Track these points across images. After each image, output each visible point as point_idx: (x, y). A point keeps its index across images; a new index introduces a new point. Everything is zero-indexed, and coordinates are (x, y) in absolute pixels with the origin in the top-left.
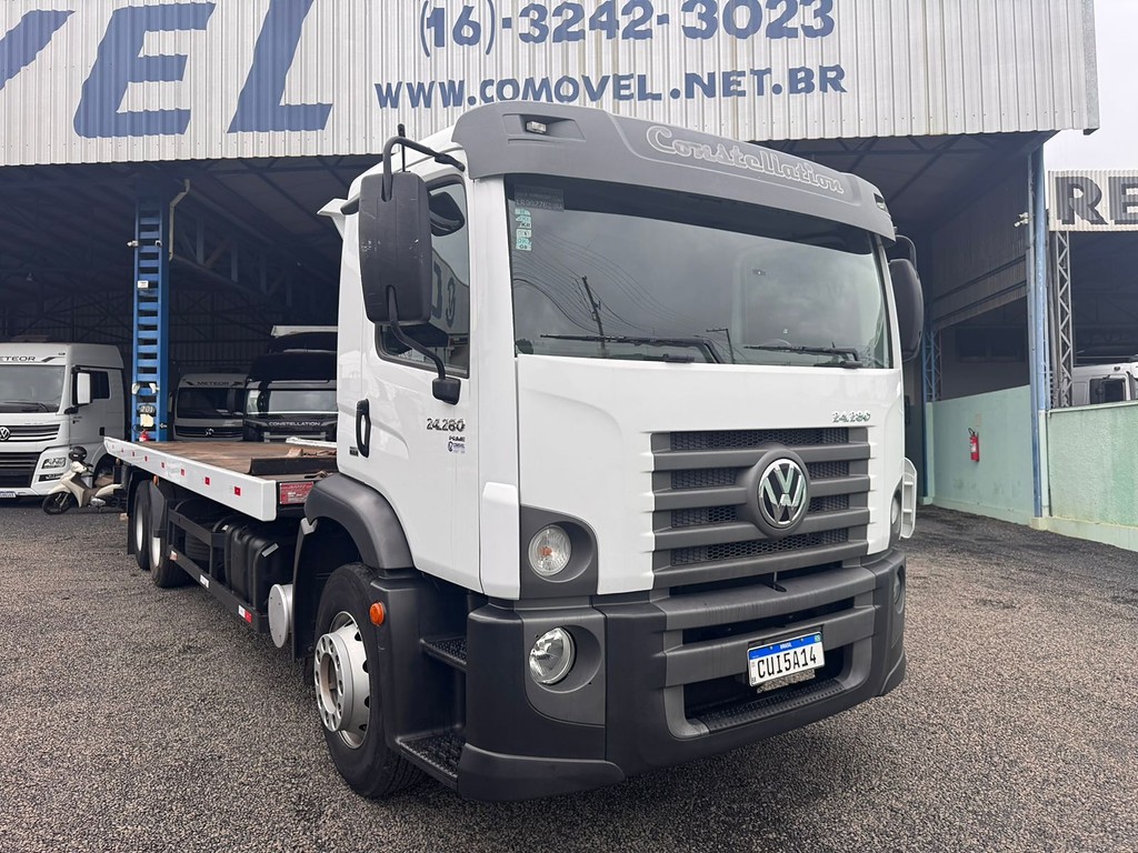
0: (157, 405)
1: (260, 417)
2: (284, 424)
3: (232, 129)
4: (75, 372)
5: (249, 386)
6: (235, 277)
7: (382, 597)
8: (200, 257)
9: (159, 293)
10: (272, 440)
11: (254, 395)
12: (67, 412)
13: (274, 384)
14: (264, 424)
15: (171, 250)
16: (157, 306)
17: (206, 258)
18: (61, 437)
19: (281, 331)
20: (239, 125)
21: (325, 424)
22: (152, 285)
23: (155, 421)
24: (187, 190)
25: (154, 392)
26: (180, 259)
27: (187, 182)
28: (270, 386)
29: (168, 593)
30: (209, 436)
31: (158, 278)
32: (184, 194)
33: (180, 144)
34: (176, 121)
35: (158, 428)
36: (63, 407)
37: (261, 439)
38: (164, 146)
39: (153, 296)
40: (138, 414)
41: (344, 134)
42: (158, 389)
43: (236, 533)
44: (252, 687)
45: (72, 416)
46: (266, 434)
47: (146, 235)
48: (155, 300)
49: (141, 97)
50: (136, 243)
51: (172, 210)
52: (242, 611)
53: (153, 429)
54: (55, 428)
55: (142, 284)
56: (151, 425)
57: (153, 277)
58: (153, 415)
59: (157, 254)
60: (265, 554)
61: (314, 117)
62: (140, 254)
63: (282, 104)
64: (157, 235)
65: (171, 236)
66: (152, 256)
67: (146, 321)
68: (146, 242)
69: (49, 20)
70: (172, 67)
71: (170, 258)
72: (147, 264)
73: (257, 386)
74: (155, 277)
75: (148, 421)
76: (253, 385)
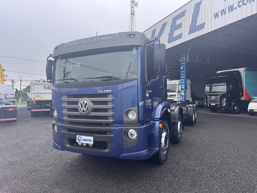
0: (184, 91)
4: (179, 85)
9: (184, 69)
12: (177, 92)
14: (207, 94)
16: (184, 71)
18: (176, 97)
20: (190, 33)
22: (183, 67)
25: (183, 88)
27: (190, 45)
34: (180, 36)
35: (184, 95)
36: (177, 91)
38: (179, 41)
40: (181, 92)
45: (178, 93)
47: (183, 58)
49: (176, 33)
50: (181, 60)
54: (175, 95)
55: (182, 68)
61: (202, 26)
62: (182, 62)
63: (197, 26)
64: (185, 57)
65: (188, 57)
66: (184, 62)
67: (183, 74)
68: (183, 59)
69: (165, 24)
70: (180, 26)
71: (187, 62)
72: (183, 63)
73: (208, 85)
74: (184, 66)
75: (182, 94)
76: (207, 85)
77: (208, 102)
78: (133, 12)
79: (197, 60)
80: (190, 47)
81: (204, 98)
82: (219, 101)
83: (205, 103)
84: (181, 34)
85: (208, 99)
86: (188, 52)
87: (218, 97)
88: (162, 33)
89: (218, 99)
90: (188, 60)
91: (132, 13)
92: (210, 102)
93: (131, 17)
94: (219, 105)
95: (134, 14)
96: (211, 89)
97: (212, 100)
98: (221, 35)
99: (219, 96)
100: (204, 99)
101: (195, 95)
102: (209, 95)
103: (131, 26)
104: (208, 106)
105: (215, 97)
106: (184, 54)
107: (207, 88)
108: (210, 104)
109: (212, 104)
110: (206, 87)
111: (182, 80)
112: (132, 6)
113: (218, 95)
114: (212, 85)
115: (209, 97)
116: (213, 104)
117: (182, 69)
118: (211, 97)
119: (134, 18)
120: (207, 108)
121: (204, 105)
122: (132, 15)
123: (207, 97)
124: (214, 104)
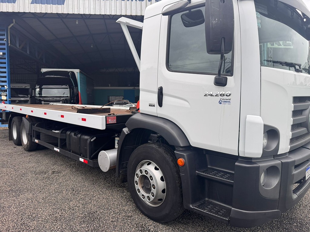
0: (7, 93)
1: (40, 97)
2: (48, 99)
3: (32, 3)
5: (36, 87)
6: (28, 52)
7: (182, 156)
8: (18, 45)
9: (6, 56)
10: (44, 104)
11: (38, 90)
13: (43, 87)
14: (42, 99)
15: (9, 43)
16: (6, 61)
17: (20, 46)
19: (44, 70)
21: (62, 99)
22: (4, 54)
23: (7, 98)
24: (14, 23)
25: (6, 88)
26: (12, 46)
27: (14, 20)
28: (42, 87)
29: (32, 153)
30: (17, 103)
31: (6, 51)
32: (13, 24)
33: (14, 6)
35: (8, 100)
37: (41, 104)
38: (8, 7)
39: (4, 57)
40: (1, 95)
41: (71, 7)
42: (8, 88)
43: (73, 134)
44: (87, 185)
46: (43, 102)
47: (1, 37)
48: (5, 59)
51: (9, 29)
52: (82, 160)
53: (6, 100)
56: (5, 99)
57: (4, 51)
58: (6, 96)
59: (5, 43)
60: (92, 140)
64: (5, 37)
65: (9, 38)
66: (3, 44)
71: (9, 46)
113: (59, 101)
118: (48, 103)
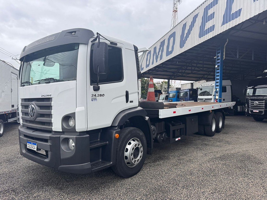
0: (219, 94)
18: (213, 101)
20: (223, 24)
25: (218, 91)
27: (228, 39)
33: (213, 33)
34: (212, 28)
35: (219, 99)
36: (213, 95)
38: (211, 35)
48: (219, 69)
49: (208, 25)
50: (216, 57)
54: (211, 99)
55: (216, 66)
61: (238, 13)
62: (217, 59)
63: (231, 14)
64: (220, 54)
65: (224, 53)
66: (219, 59)
67: (217, 74)
68: (218, 56)
69: (196, 16)
70: (212, 16)
71: (224, 59)
72: (218, 61)
73: (251, 87)
74: (219, 64)
75: (217, 97)
76: (249, 87)
77: (249, 108)
78: (175, 9)
79: (238, 57)
80: (228, 41)
81: (245, 103)
82: (264, 108)
83: (247, 110)
84: (214, 26)
85: (250, 105)
86: (225, 47)
87: (263, 103)
88: (192, 27)
89: (263, 105)
90: (224, 57)
91: (175, 11)
92: (252, 108)
93: (173, 15)
94: (263, 112)
95: (176, 11)
96: (254, 92)
97: (255, 106)
98: (264, 23)
99: (264, 101)
100: (245, 105)
101: (238, 100)
102: (251, 100)
103: (173, 24)
104: (250, 113)
105: (259, 102)
106: (219, 50)
107: (250, 91)
108: (252, 111)
109: (254, 111)
110: (248, 90)
111: (217, 81)
112: (175, 3)
113: (262, 100)
114: (256, 87)
115: (251, 102)
116: (256, 111)
117: (217, 68)
118: (254, 102)
119: (177, 16)
120: (249, 115)
121: (245, 112)
122: (174, 13)
123: (249, 102)
124: (258, 111)
